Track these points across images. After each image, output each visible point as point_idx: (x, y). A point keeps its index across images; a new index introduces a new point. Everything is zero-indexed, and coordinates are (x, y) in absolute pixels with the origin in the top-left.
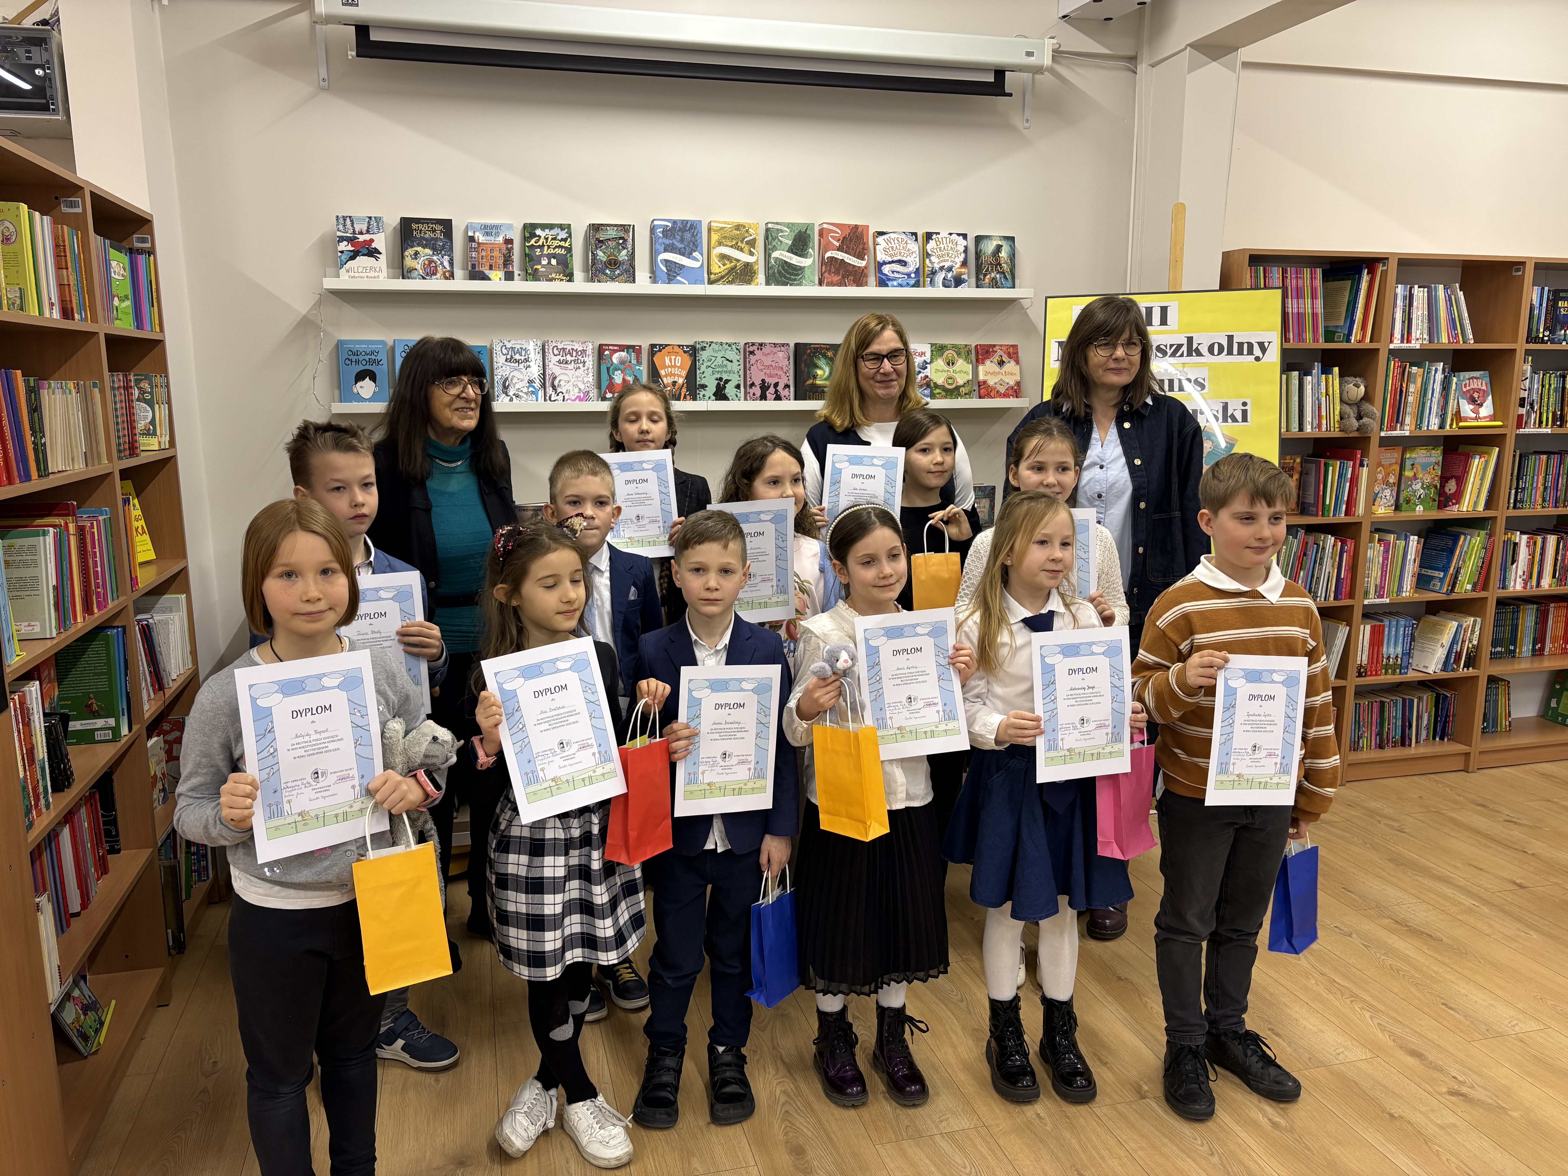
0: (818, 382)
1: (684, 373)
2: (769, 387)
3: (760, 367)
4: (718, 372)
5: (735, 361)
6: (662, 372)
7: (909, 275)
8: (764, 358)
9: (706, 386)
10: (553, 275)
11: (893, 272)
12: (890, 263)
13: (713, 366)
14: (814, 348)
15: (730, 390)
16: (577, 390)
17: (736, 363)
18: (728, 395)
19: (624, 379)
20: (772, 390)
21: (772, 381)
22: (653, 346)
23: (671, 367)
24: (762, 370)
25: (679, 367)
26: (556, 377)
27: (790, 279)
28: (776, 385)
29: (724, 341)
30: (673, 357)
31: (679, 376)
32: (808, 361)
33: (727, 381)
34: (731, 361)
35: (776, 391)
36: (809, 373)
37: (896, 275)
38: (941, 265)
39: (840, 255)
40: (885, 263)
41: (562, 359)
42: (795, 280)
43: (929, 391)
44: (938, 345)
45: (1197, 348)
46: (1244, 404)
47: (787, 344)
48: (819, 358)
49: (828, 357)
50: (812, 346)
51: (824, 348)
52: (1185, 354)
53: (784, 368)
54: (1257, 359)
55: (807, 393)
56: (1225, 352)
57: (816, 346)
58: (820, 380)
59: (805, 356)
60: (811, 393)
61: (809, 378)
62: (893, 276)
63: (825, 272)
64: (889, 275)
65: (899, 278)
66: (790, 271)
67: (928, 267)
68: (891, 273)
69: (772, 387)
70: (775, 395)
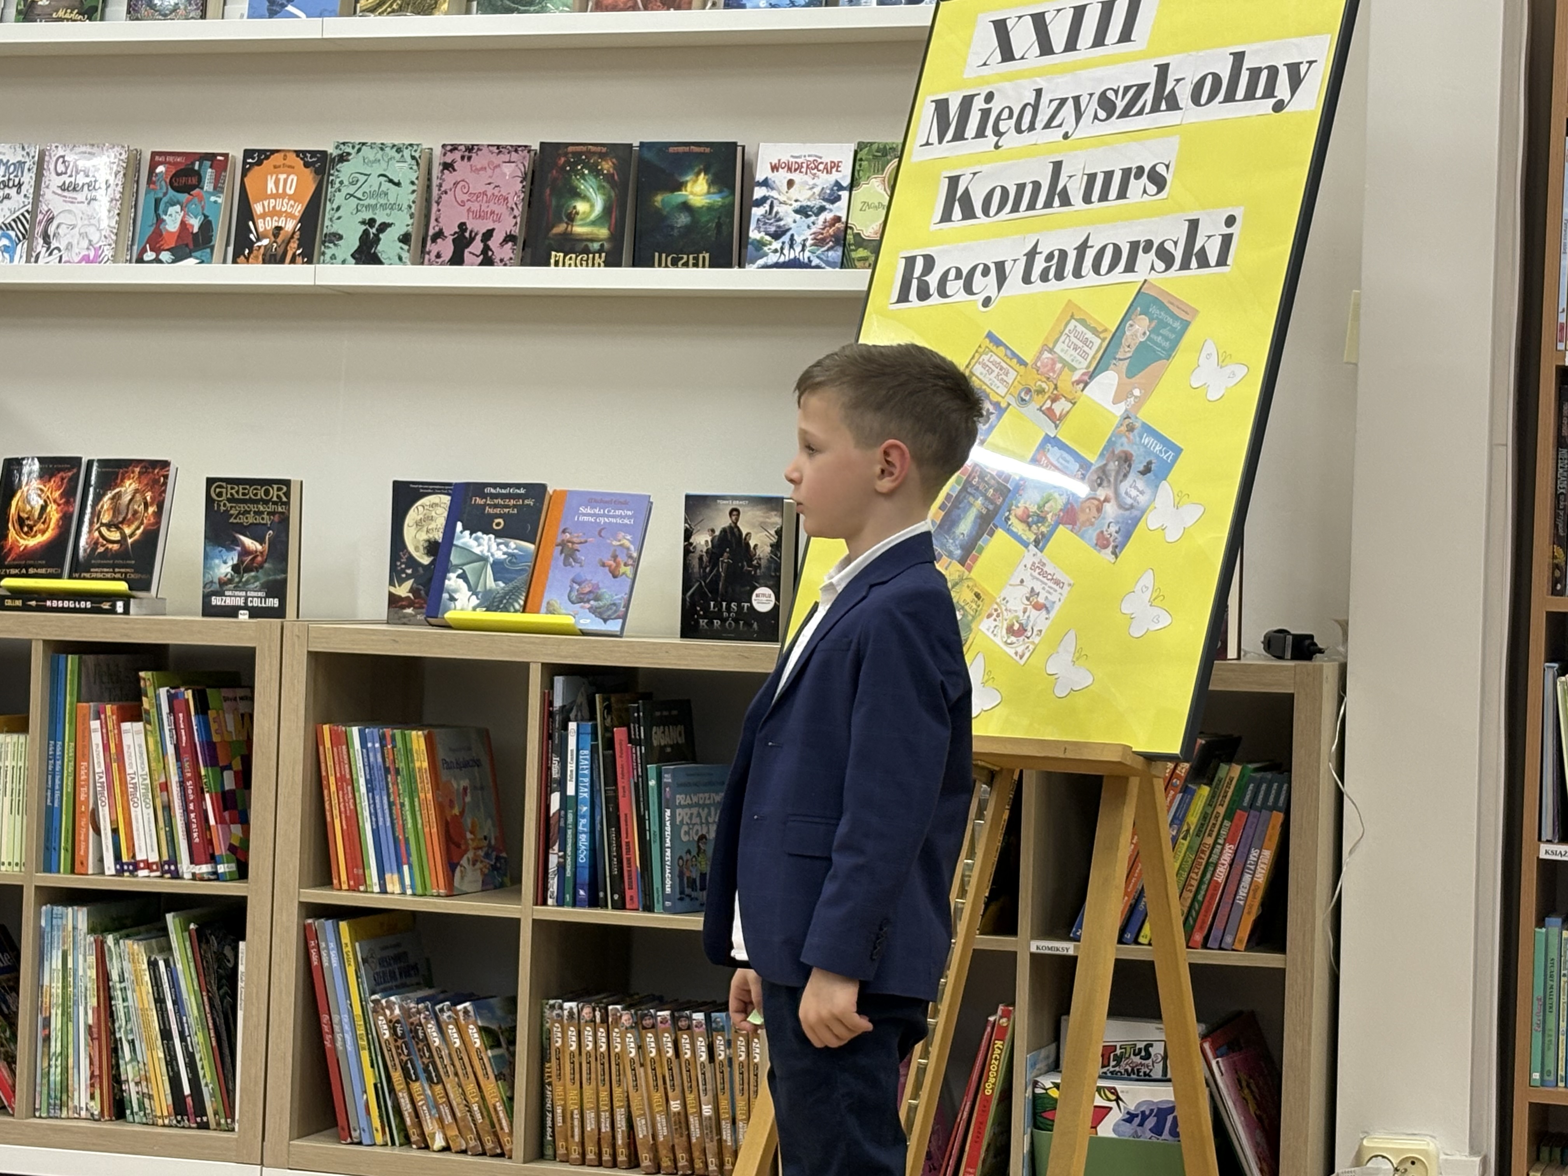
0: (579, 229)
1: (298, 210)
2: (472, 239)
3: (461, 197)
4: (368, 207)
5: (405, 183)
6: (258, 208)
8: (471, 178)
9: (340, 237)
10: (61, 14)
13: (359, 194)
14: (576, 154)
15: (388, 244)
16: (85, 244)
17: (407, 187)
18: (382, 257)
19: (183, 223)
20: (477, 246)
21: (480, 227)
22: (248, 153)
23: (275, 196)
24: (463, 204)
25: (291, 197)
26: (53, 218)
28: (488, 235)
29: (388, 141)
30: (282, 177)
31: (290, 215)
32: (560, 183)
33: (384, 227)
34: (398, 184)
35: (486, 249)
36: (559, 208)
41: (68, 181)
43: (840, 253)
44: (875, 147)
45: (1173, 90)
46: (1231, 221)
47: (526, 146)
48: (583, 176)
49: (603, 175)
50: (570, 149)
51: (594, 153)
52: (1147, 109)
53: (510, 199)
54: (1279, 107)
55: (553, 253)
56: (1221, 96)
57: (579, 148)
58: (582, 225)
59: (554, 172)
60: (562, 255)
61: (560, 221)
69: (479, 238)
70: (481, 257)
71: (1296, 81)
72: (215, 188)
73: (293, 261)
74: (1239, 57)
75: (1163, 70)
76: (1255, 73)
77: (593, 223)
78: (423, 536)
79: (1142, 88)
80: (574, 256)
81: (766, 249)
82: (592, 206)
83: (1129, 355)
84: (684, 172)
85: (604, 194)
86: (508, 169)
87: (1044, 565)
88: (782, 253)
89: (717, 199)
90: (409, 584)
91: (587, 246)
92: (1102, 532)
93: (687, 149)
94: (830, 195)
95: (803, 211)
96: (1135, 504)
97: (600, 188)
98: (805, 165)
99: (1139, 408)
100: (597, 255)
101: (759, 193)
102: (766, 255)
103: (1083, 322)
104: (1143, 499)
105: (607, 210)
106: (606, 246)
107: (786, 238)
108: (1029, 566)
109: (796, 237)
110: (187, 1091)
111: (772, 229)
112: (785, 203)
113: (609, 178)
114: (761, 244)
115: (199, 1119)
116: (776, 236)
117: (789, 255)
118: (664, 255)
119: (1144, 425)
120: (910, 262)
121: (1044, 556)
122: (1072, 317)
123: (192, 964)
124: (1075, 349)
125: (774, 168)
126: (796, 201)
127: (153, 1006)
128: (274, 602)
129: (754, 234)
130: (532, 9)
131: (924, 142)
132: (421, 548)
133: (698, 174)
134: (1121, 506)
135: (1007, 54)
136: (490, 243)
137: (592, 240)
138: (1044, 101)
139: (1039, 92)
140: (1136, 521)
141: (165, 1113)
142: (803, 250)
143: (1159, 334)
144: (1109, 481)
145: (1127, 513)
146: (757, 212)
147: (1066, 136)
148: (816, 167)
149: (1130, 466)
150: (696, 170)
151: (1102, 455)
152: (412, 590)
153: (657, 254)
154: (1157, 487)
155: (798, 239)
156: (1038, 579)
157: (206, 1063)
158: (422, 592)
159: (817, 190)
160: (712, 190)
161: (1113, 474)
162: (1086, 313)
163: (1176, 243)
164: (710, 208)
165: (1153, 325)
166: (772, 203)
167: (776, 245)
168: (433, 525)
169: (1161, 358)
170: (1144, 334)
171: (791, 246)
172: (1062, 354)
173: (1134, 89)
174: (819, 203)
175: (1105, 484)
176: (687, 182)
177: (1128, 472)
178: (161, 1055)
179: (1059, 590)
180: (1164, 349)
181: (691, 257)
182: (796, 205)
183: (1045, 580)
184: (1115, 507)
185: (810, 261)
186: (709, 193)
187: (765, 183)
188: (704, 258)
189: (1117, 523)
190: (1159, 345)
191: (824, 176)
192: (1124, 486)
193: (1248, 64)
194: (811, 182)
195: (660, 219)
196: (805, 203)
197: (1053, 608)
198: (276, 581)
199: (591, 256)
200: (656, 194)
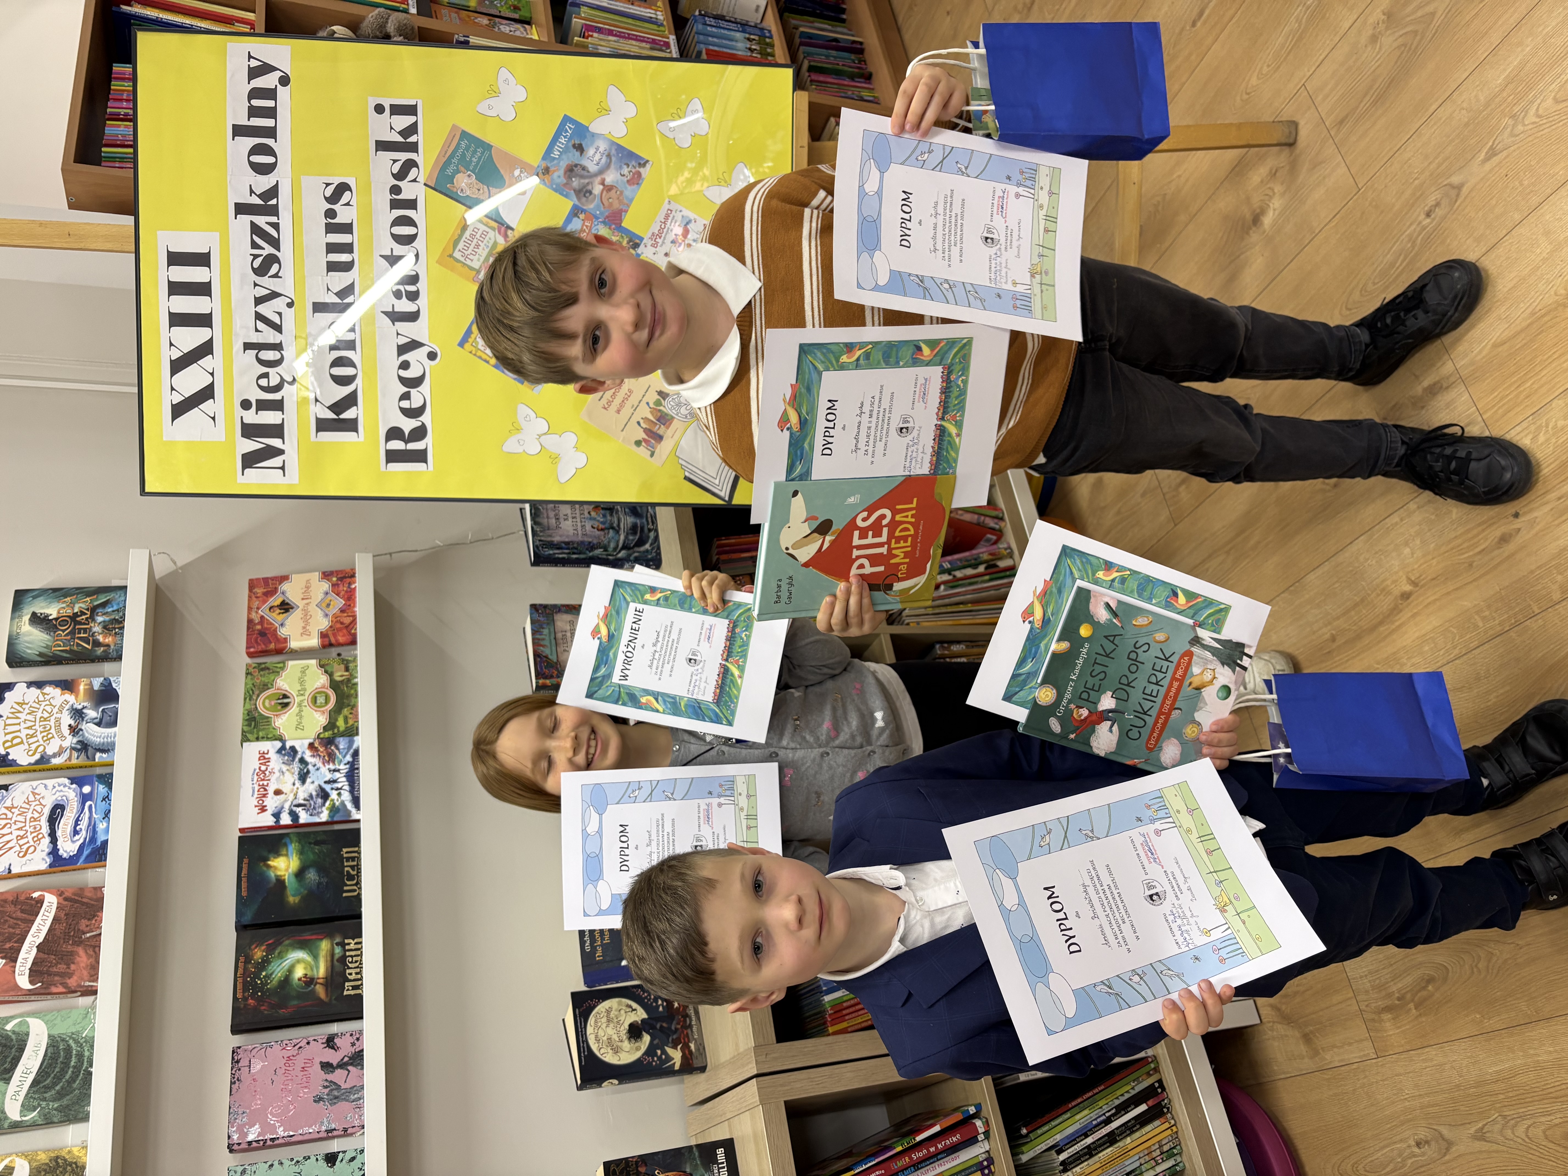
0: (322, 971)
2: (332, 1083)
7: (85, 798)
11: (76, 832)
12: (54, 841)
14: (245, 990)
20: (338, 1076)
21: (318, 1079)
27: (77, 1068)
28: (327, 1066)
32: (275, 1000)
35: (342, 1065)
36: (300, 996)
37: (83, 825)
38: (66, 731)
39: (28, 954)
40: (54, 852)
42: (80, 1056)
43: (341, 739)
44: (246, 729)
45: (259, 196)
46: (379, 109)
47: (233, 1052)
48: (268, 977)
49: (267, 956)
50: (239, 995)
51: (245, 969)
52: (273, 219)
53: (290, 1054)
54: (285, 81)
55: (345, 993)
56: (269, 142)
57: (239, 986)
58: (318, 968)
59: (263, 1008)
60: (347, 984)
61: (313, 992)
62: (84, 833)
63: (65, 985)
64: (81, 841)
65: (90, 818)
66: (57, 1070)
67: (70, 759)
68: (77, 837)
69: (330, 1077)
70: (350, 1068)
71: (265, 69)
74: (239, 131)
75: (241, 209)
76: (254, 112)
77: (316, 957)
78: (626, 1045)
79: (255, 229)
80: (348, 971)
81: (337, 804)
82: (298, 961)
83: (485, 187)
84: (264, 878)
85: (287, 951)
86: (257, 1066)
87: (653, 234)
88: (341, 789)
89: (293, 847)
90: (670, 1051)
91: (338, 961)
92: (628, 181)
93: (244, 880)
94: (288, 754)
95: (303, 777)
96: (606, 153)
97: (281, 956)
98: (261, 783)
99: (531, 166)
100: (347, 947)
101: (286, 820)
102: (343, 803)
103: (456, 243)
104: (603, 146)
105: (303, 945)
106: (338, 940)
107: (327, 787)
108: (654, 250)
109: (327, 779)
110: (1143, 1108)
111: (320, 801)
112: (296, 795)
113: (270, 949)
114: (334, 810)
115: (1159, 1090)
116: (325, 795)
117: (343, 782)
118: (345, 888)
119: (544, 158)
120: (393, 457)
121: (646, 236)
122: (451, 256)
123: (1053, 1123)
124: (478, 246)
125: (263, 809)
126: (294, 784)
128: (720, 1152)
129: (324, 817)
130: (87, 1054)
131: (281, 471)
132: (637, 1044)
133: (269, 867)
134: (608, 166)
135: (207, 393)
136: (335, 1064)
137: (332, 955)
138: (255, 338)
139: (248, 346)
140: (620, 148)
142: (338, 771)
143: (471, 161)
144: (588, 184)
145: (613, 159)
146: (304, 817)
147: (290, 305)
148: (264, 772)
149: (576, 166)
150: (265, 869)
151: (566, 196)
152: (675, 1047)
153: (345, 895)
154: (593, 135)
155: (329, 776)
156: (665, 238)
157: (1119, 1093)
158: (675, 1037)
159: (285, 768)
160: (284, 852)
161: (582, 181)
162: (448, 243)
163: (395, 161)
164: (301, 853)
165: (462, 169)
166: (295, 806)
167: (334, 795)
168: (615, 1037)
169: (490, 156)
170: (469, 176)
171: (335, 781)
172: (482, 259)
173: (254, 236)
174: (296, 766)
175: (589, 187)
176: (276, 876)
177: (581, 165)
179: (673, 212)
180: (482, 153)
181: (346, 864)
182: (298, 784)
183: (665, 230)
184: (609, 172)
185: (348, 763)
186: (287, 855)
187: (277, 815)
188: (347, 853)
189: (621, 168)
190: (480, 158)
191: (272, 764)
192: (592, 168)
193: (243, 121)
194: (277, 774)
195: (311, 896)
196: (296, 777)
197: (687, 217)
198: (700, 1156)
199: (348, 954)
200: (288, 902)
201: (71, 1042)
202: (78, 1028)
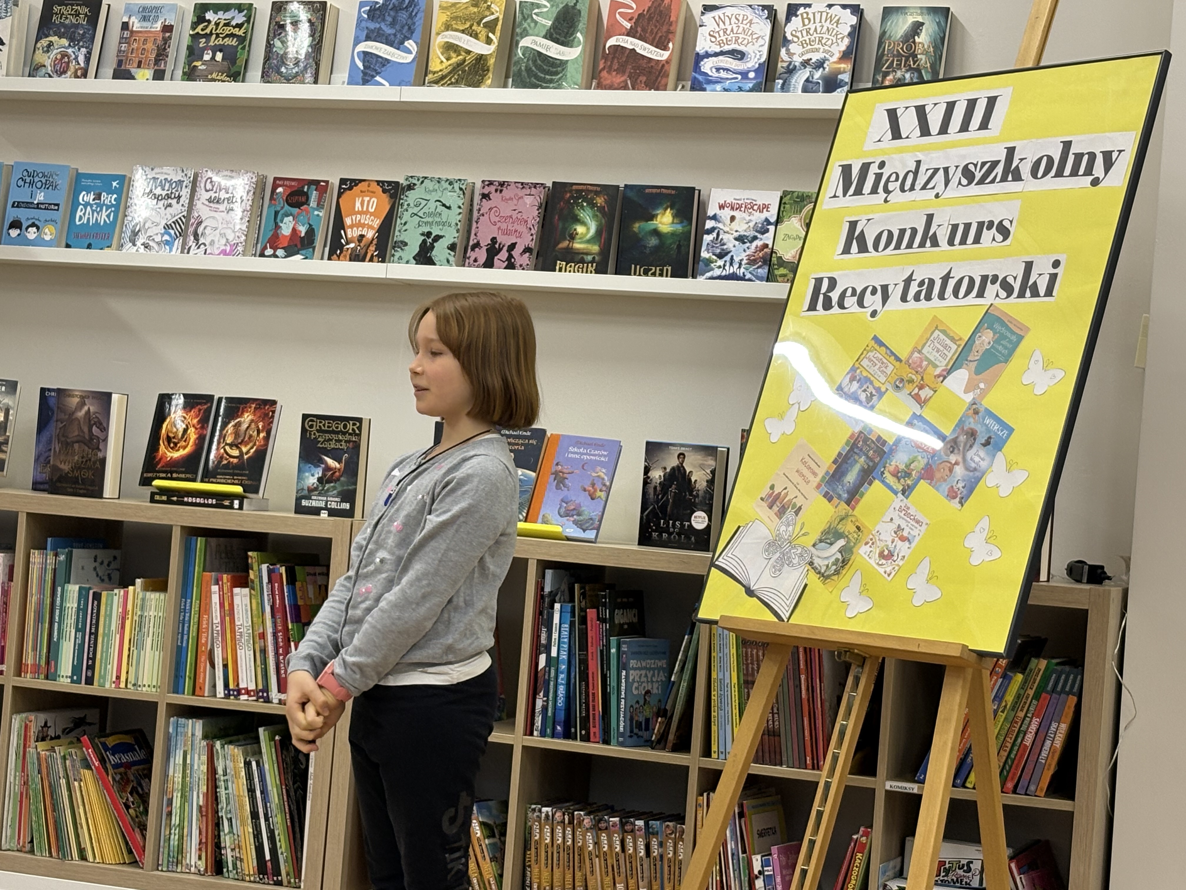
0: (577, 246)
1: (377, 223)
2: (500, 250)
3: (494, 219)
4: (426, 223)
5: (454, 207)
6: (348, 221)
7: (744, 75)
8: (502, 206)
9: (406, 244)
10: (214, 76)
11: (718, 70)
12: (716, 55)
13: (421, 214)
14: (577, 191)
15: (440, 250)
16: (223, 241)
17: (455, 210)
18: (435, 259)
19: (294, 230)
20: (504, 255)
21: (506, 241)
22: (343, 181)
23: (360, 213)
24: (495, 224)
25: (372, 214)
26: (201, 222)
27: (543, 80)
28: (512, 247)
29: (444, 177)
30: (366, 199)
31: (370, 227)
32: (565, 212)
33: (438, 238)
34: (449, 208)
35: (510, 257)
36: (564, 229)
37: (723, 74)
38: (806, 57)
39: (629, 43)
40: (707, 55)
41: (213, 195)
42: (551, 81)
43: (766, 270)
44: (796, 194)
45: (1017, 166)
46: (1056, 264)
47: (542, 184)
48: (582, 207)
49: (597, 207)
50: (574, 187)
51: (591, 191)
52: (998, 179)
53: (529, 222)
54: (1095, 182)
55: (558, 262)
56: (1053, 172)
57: (581, 187)
58: (580, 243)
59: (562, 203)
60: (564, 263)
61: (565, 239)
62: (717, 75)
63: (603, 69)
64: (710, 74)
65: (727, 79)
66: (545, 67)
67: (783, 61)
68: (714, 70)
69: (505, 248)
70: (507, 262)
71: (1108, 164)
72: (318, 205)
73: (371, 260)
75: (1011, 151)
76: (1079, 157)
77: (588, 242)
80: (573, 264)
81: (712, 265)
82: (588, 229)
84: (656, 206)
85: (597, 221)
86: (528, 200)
88: (724, 268)
89: (679, 228)
91: (583, 258)
92: (952, 487)
93: (658, 191)
94: (761, 228)
95: (741, 239)
96: (978, 467)
97: (595, 216)
98: (743, 206)
99: (984, 397)
100: (590, 265)
101: (709, 224)
102: (712, 269)
103: (944, 332)
105: (599, 232)
106: (597, 258)
107: (728, 258)
109: (735, 258)
110: (268, 857)
111: (718, 251)
112: (727, 232)
113: (601, 209)
114: (709, 262)
116: (721, 256)
117: (729, 270)
118: (638, 267)
119: (986, 410)
120: (819, 282)
122: (937, 328)
123: (276, 765)
124: (938, 351)
125: (722, 207)
126: (736, 231)
127: (246, 794)
128: (347, 506)
129: (704, 254)
130: (551, 85)
131: (832, 195)
133: (666, 209)
135: (896, 134)
136: (513, 253)
137: (587, 254)
138: (923, 169)
139: (919, 163)
140: (978, 480)
141: (252, 873)
142: (740, 267)
144: (959, 450)
145: (971, 474)
146: (708, 238)
147: (937, 196)
148: (752, 208)
149: (975, 439)
150: (665, 206)
151: (954, 430)
153: (633, 266)
154: (994, 456)
155: (737, 259)
156: (903, 518)
157: (282, 837)
159: (752, 224)
160: (675, 221)
161: (962, 445)
162: (947, 326)
163: (1015, 278)
164: (673, 234)
166: (718, 232)
167: (720, 263)
169: (1001, 362)
171: (731, 264)
172: (928, 355)
173: (989, 164)
174: (753, 233)
175: (956, 451)
176: (657, 215)
177: (974, 444)
178: (251, 830)
179: (919, 528)
180: (1003, 355)
181: (658, 268)
182: (736, 235)
183: (908, 519)
184: (963, 469)
185: (744, 276)
186: (673, 223)
187: (714, 218)
188: (667, 270)
189: (964, 480)
191: (757, 214)
192: (970, 454)
193: (1074, 150)
194: (748, 218)
195: (637, 241)
196: (742, 233)
197: (913, 540)
198: (348, 490)
199: (585, 265)
200: (635, 223)
201: (561, 75)
202: (569, 80)
